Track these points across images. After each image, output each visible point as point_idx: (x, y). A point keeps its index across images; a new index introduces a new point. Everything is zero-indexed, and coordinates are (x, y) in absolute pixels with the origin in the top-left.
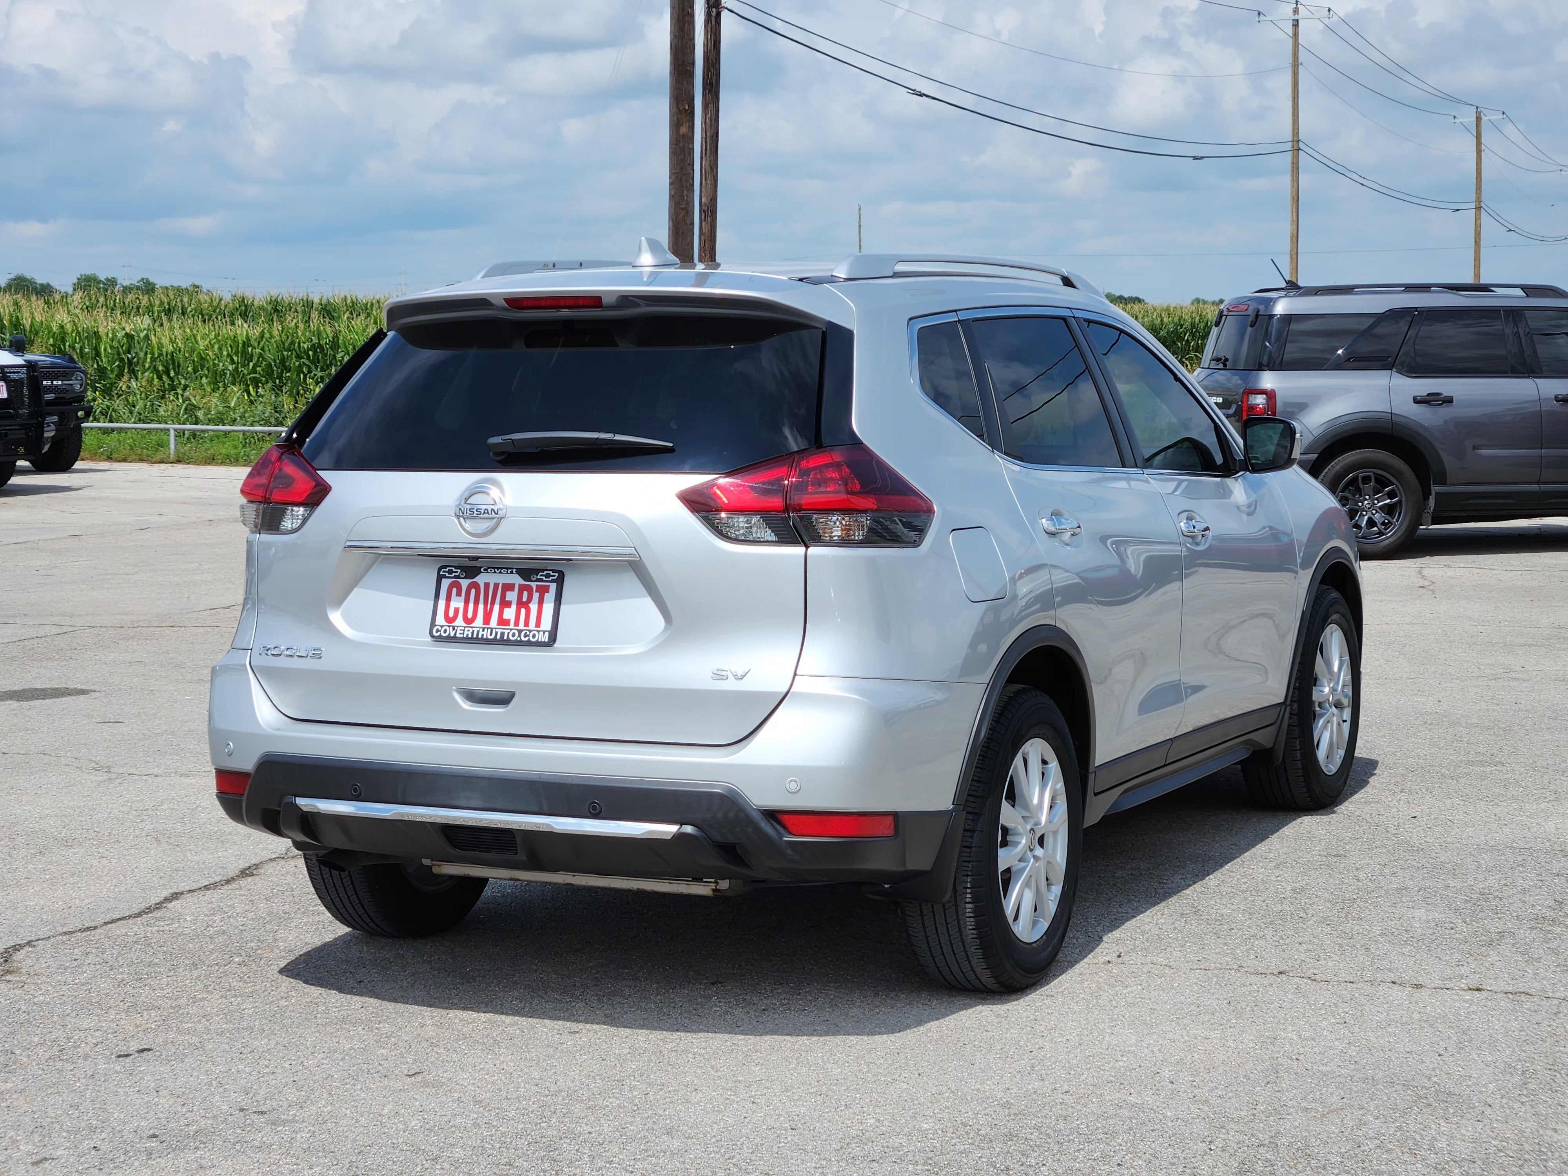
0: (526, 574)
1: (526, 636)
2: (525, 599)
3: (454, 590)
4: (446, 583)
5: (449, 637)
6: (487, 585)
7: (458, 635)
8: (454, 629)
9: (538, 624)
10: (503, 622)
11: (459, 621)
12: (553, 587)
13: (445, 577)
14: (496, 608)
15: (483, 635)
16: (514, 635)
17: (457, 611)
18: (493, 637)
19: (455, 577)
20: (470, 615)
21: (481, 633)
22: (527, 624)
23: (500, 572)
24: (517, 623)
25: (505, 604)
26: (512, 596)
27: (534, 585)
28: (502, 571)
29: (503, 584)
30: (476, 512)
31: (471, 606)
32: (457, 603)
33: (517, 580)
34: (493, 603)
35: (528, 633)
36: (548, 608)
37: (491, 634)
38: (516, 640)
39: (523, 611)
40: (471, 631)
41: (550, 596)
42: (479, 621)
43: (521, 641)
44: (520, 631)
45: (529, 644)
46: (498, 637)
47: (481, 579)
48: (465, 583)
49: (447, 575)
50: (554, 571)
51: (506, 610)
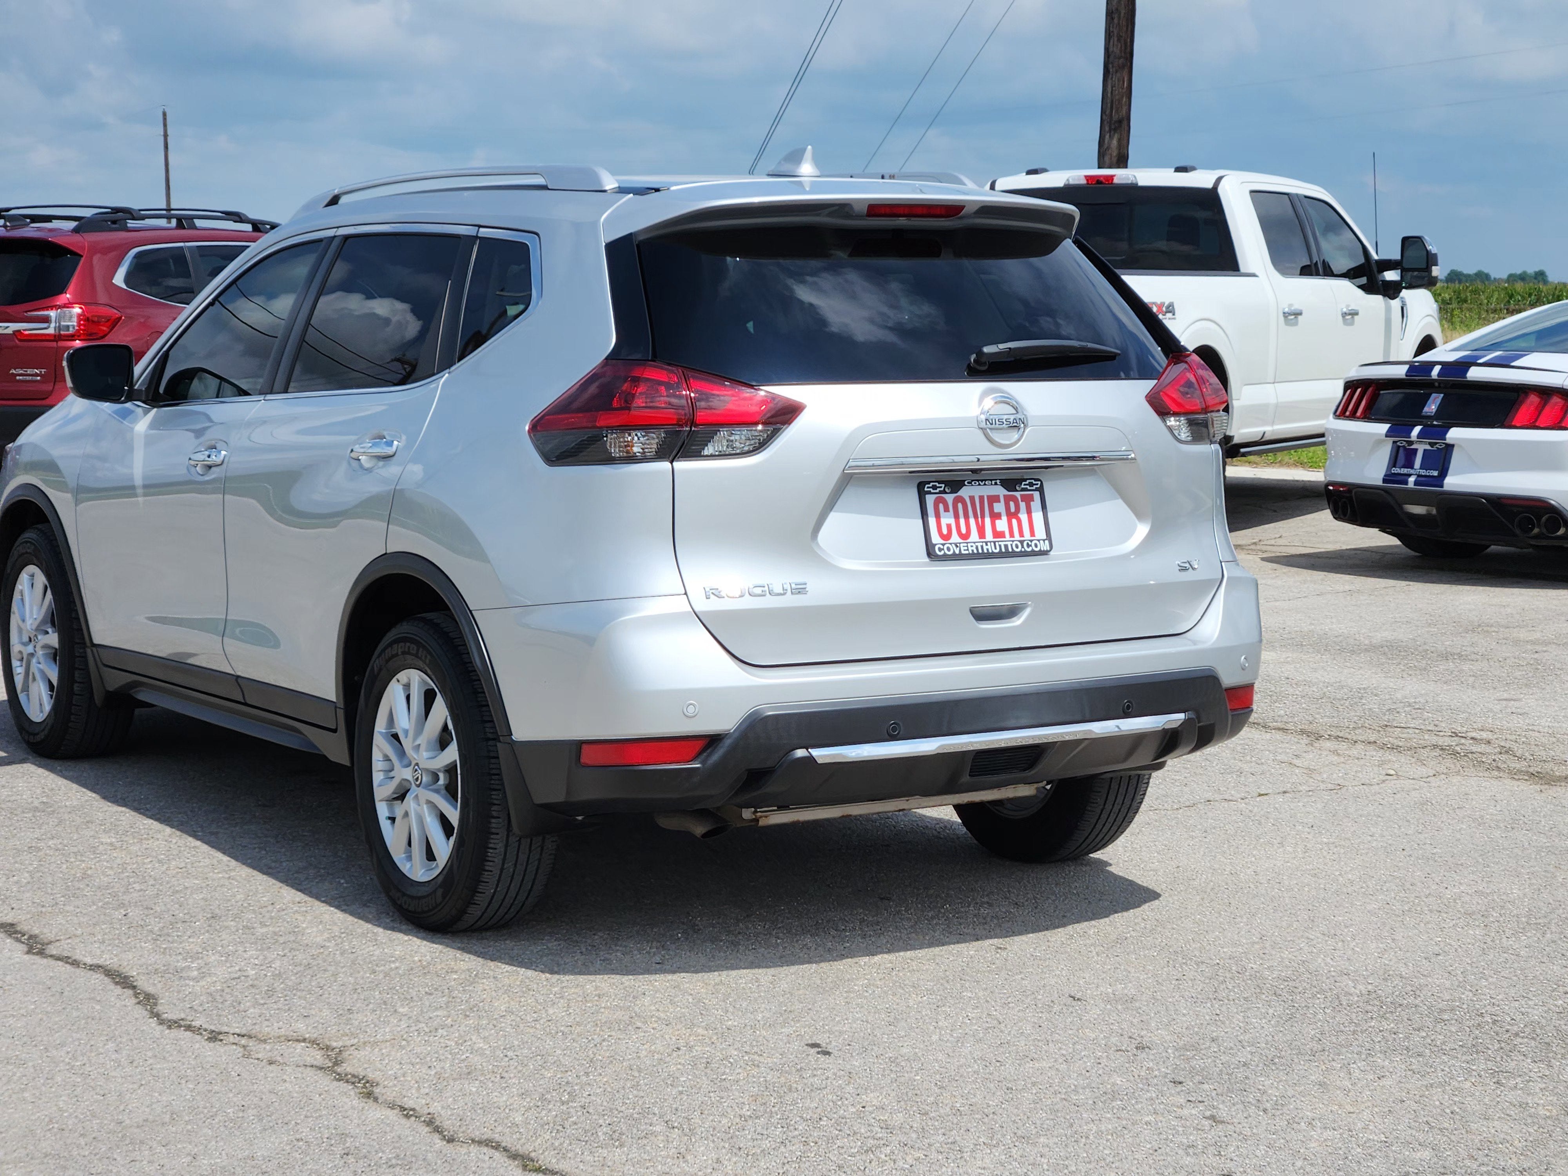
0: (1010, 484)
1: (1028, 546)
2: (1013, 509)
3: (941, 506)
4: (930, 500)
5: (954, 554)
6: (972, 498)
7: (963, 552)
8: (957, 546)
9: (1032, 533)
10: (998, 534)
11: (955, 538)
12: (1037, 495)
13: (930, 493)
14: (988, 520)
15: (988, 550)
16: (1017, 547)
17: (949, 527)
18: (997, 550)
19: (940, 492)
20: (964, 531)
21: (985, 548)
22: (1021, 534)
23: (985, 484)
24: (1012, 535)
25: (995, 516)
26: (999, 507)
27: (1018, 494)
28: (987, 483)
29: (988, 497)
30: (1005, 423)
31: (962, 521)
32: (947, 520)
33: (1001, 491)
34: (983, 517)
35: (1030, 543)
36: (1038, 516)
37: (996, 549)
38: (1021, 551)
39: (1014, 521)
40: (975, 547)
41: (1036, 504)
42: (974, 536)
43: (1026, 551)
44: (1022, 542)
45: (1034, 554)
46: (1003, 550)
47: (965, 492)
48: (950, 498)
49: (932, 491)
50: (1036, 480)
51: (998, 522)
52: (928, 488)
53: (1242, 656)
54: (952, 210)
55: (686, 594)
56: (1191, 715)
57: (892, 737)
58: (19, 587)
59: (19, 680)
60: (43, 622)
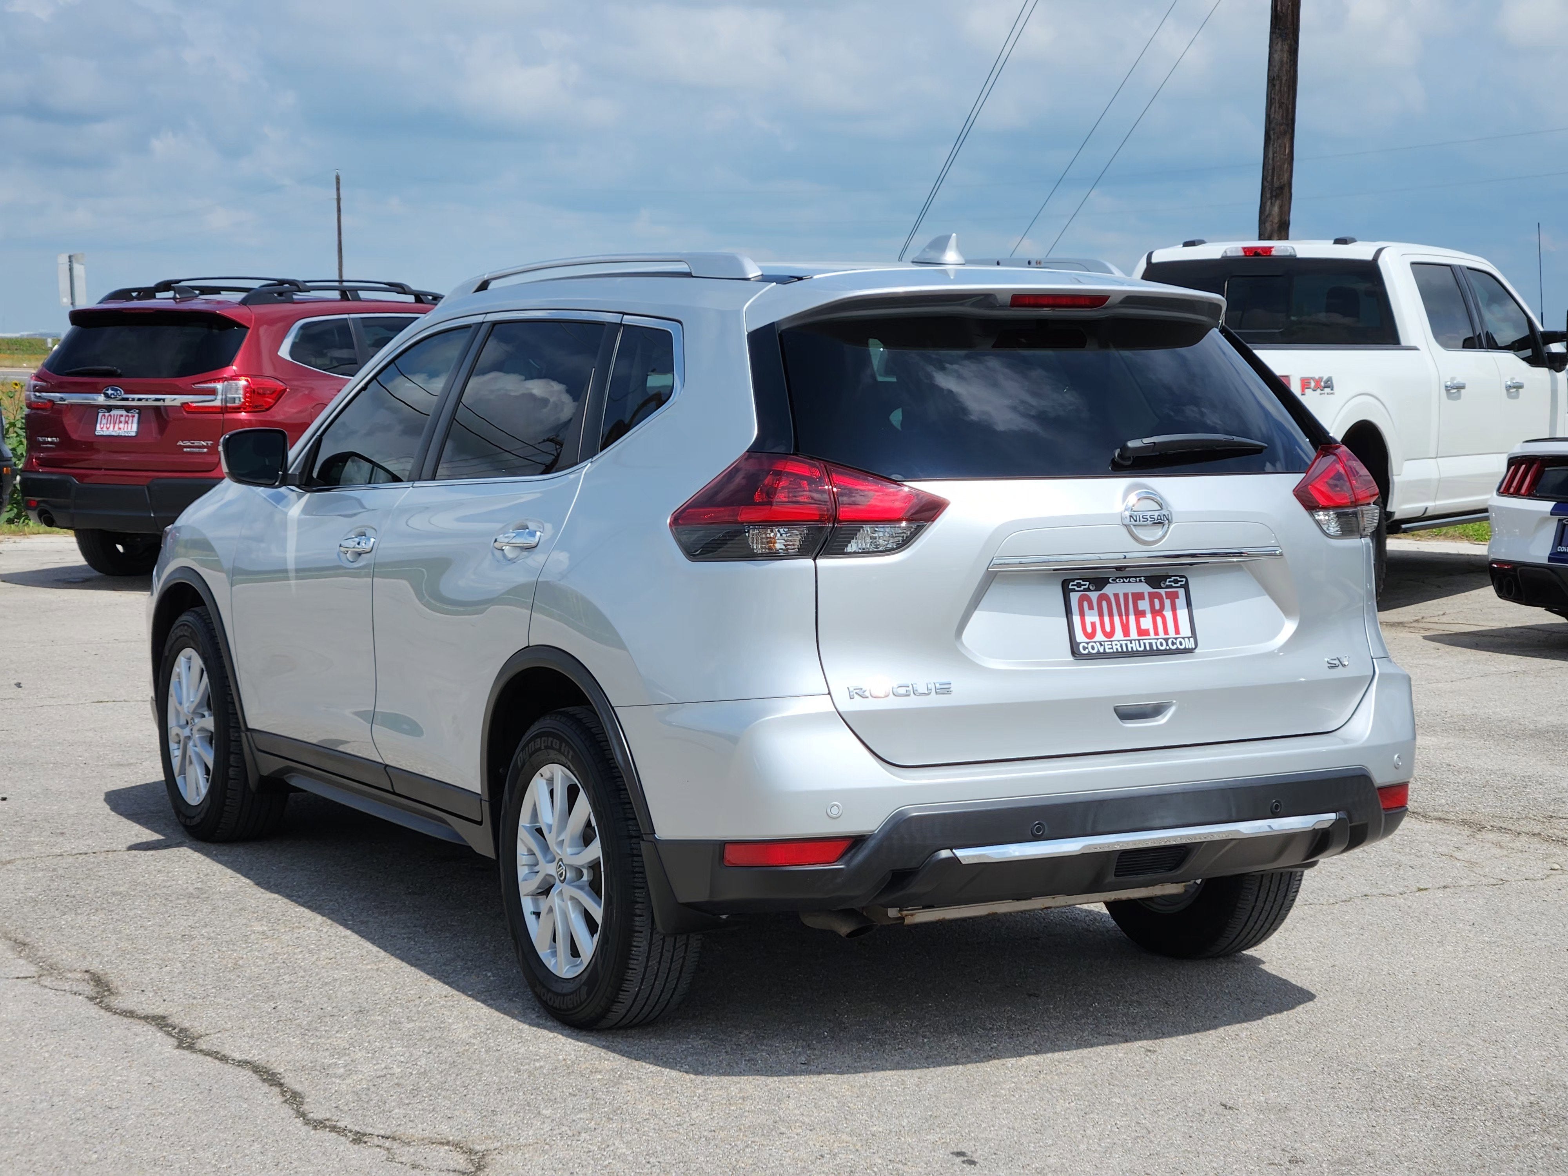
0: (1155, 581)
1: (1173, 644)
2: (1157, 607)
3: (1085, 604)
4: (1074, 597)
5: (1099, 652)
6: (1116, 596)
7: (1107, 650)
8: (1101, 645)
9: (1177, 631)
10: (1142, 632)
11: (1099, 636)
12: (1182, 592)
13: (1074, 590)
14: (1132, 618)
15: (1132, 648)
16: (1162, 644)
17: (1093, 625)
18: (1142, 648)
19: (1085, 590)
20: (1108, 629)
21: (1129, 646)
22: (1166, 632)
23: (1129, 582)
24: (1156, 633)
25: (1139, 614)
26: (1144, 605)
27: (1162, 591)
28: (1131, 580)
29: (1132, 594)
30: (1150, 519)
31: (1107, 619)
32: (1092, 618)
33: (1145, 588)
34: (1127, 615)
35: (1174, 641)
36: (1183, 614)
37: (1140, 646)
38: (1166, 649)
39: (1159, 619)
40: (1119, 645)
41: (1181, 601)
42: (1119, 634)
43: (1170, 649)
44: (1166, 640)
45: (1178, 652)
46: (1148, 648)
47: (1110, 590)
48: (1094, 596)
49: (1077, 589)
50: (1181, 577)
51: (1142, 620)
52: (1072, 585)
53: (1395, 754)
54: (1097, 300)
55: (829, 693)
56: (1342, 815)
57: (1036, 837)
58: (176, 669)
59: (176, 763)
60: (200, 705)
